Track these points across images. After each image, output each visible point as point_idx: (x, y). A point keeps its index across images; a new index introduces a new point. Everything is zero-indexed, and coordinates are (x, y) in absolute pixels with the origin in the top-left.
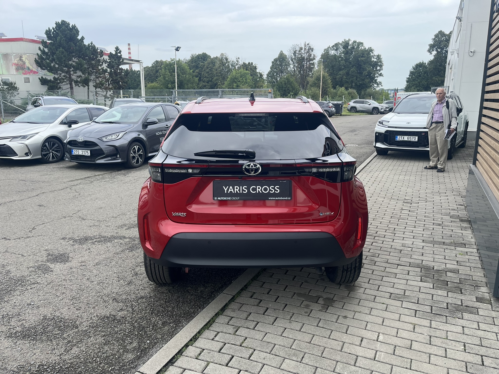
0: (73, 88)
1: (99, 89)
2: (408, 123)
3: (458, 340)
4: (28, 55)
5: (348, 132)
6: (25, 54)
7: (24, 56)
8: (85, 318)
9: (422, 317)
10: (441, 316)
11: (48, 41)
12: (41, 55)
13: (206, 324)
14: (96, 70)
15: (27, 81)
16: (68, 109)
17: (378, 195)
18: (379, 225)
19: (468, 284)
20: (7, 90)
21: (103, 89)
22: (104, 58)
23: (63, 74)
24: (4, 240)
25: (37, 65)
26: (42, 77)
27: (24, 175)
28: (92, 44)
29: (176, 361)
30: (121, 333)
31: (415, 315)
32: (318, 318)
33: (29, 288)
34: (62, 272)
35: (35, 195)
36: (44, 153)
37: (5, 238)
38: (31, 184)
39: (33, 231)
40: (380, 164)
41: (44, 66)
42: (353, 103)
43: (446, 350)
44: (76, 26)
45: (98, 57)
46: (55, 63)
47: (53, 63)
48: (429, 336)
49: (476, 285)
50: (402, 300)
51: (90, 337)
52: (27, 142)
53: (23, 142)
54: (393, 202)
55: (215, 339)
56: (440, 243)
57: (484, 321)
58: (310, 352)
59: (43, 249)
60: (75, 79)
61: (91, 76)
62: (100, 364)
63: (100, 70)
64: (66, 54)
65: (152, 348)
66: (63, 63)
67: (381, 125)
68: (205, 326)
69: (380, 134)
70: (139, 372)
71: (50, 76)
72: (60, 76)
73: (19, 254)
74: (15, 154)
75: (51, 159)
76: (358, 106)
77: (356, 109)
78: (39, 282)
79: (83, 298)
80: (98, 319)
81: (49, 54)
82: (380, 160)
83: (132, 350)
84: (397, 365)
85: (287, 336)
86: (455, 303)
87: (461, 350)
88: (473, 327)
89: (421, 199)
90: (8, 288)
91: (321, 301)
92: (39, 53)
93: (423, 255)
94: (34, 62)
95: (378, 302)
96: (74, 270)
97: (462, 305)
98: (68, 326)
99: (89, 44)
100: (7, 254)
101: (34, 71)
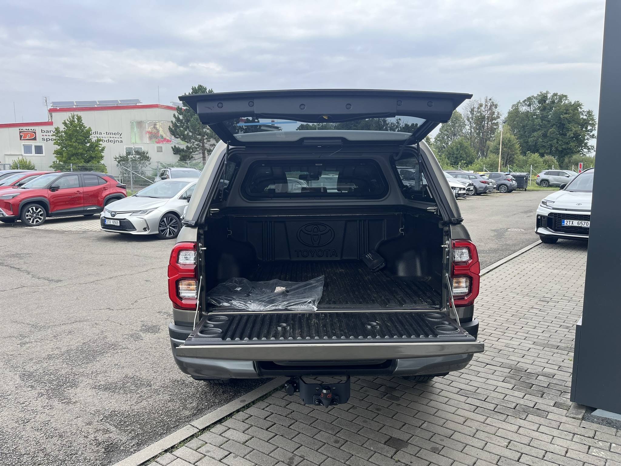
0: (205, 157)
2: (579, 204)
3: (505, 437)
4: (162, 122)
5: (522, 212)
6: (159, 121)
7: (158, 124)
8: (159, 379)
9: (481, 413)
10: (502, 415)
11: (183, 108)
12: (175, 122)
13: (262, 397)
15: (160, 150)
16: (189, 182)
17: (512, 290)
18: (492, 322)
19: (556, 389)
20: (139, 160)
23: (196, 143)
24: (108, 309)
25: (171, 133)
26: (175, 146)
27: (140, 250)
29: (225, 421)
30: (185, 395)
31: (474, 411)
32: (371, 403)
33: (119, 351)
34: (151, 341)
35: (145, 270)
36: (162, 228)
37: (109, 308)
38: (144, 260)
39: (135, 303)
40: (539, 254)
41: (178, 135)
42: (545, 174)
43: (486, 444)
44: (213, 91)
45: (234, 123)
46: (189, 131)
47: (187, 131)
48: (476, 430)
49: (565, 391)
50: (469, 396)
51: (159, 394)
52: (146, 217)
53: (142, 217)
54: (526, 299)
55: (265, 409)
56: (553, 346)
57: (548, 425)
58: (347, 429)
59: (140, 320)
60: (208, 148)
62: (161, 415)
65: (208, 409)
66: (196, 131)
67: (545, 206)
68: (260, 397)
69: (542, 216)
70: (191, 425)
71: (183, 145)
72: (193, 145)
73: (118, 323)
74: (134, 228)
75: (167, 236)
76: (551, 178)
77: (549, 183)
78: (129, 347)
79: (162, 363)
80: (170, 382)
81: (184, 121)
82: (542, 249)
83: (191, 408)
84: (426, 449)
85: (332, 414)
86: (526, 405)
87: (503, 445)
88: (531, 428)
89: (564, 298)
90: (102, 350)
91: (382, 389)
92: (174, 120)
93: (523, 357)
94: (168, 130)
95: (442, 395)
96: (161, 340)
97: (533, 408)
98: (144, 384)
100: (108, 322)
101: (167, 140)
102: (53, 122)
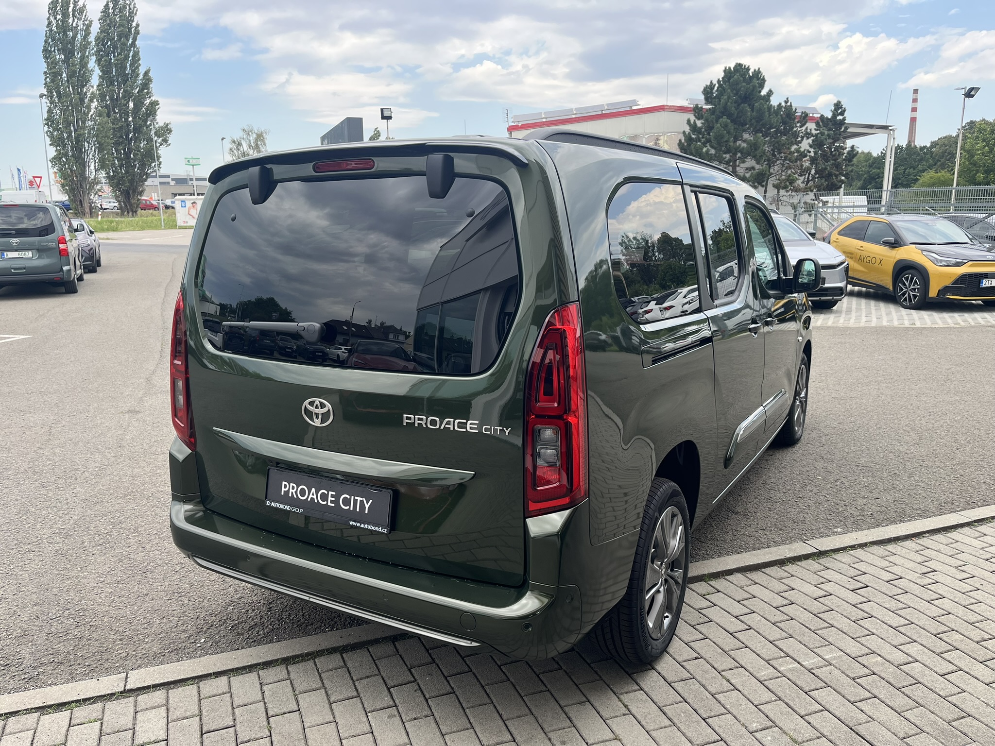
1: (784, 191)
4: (669, 134)
6: (664, 134)
7: (662, 138)
11: (705, 107)
12: (689, 133)
14: (784, 153)
21: (792, 191)
22: (807, 129)
28: (786, 102)
29: (180, 687)
44: (760, 72)
45: (796, 126)
46: (711, 146)
47: (706, 146)
55: (266, 687)
60: (742, 174)
61: (774, 166)
63: (792, 153)
64: (733, 128)
66: (723, 146)
70: (127, 674)
81: (703, 130)
92: (687, 129)
94: (678, 147)
99: (780, 104)
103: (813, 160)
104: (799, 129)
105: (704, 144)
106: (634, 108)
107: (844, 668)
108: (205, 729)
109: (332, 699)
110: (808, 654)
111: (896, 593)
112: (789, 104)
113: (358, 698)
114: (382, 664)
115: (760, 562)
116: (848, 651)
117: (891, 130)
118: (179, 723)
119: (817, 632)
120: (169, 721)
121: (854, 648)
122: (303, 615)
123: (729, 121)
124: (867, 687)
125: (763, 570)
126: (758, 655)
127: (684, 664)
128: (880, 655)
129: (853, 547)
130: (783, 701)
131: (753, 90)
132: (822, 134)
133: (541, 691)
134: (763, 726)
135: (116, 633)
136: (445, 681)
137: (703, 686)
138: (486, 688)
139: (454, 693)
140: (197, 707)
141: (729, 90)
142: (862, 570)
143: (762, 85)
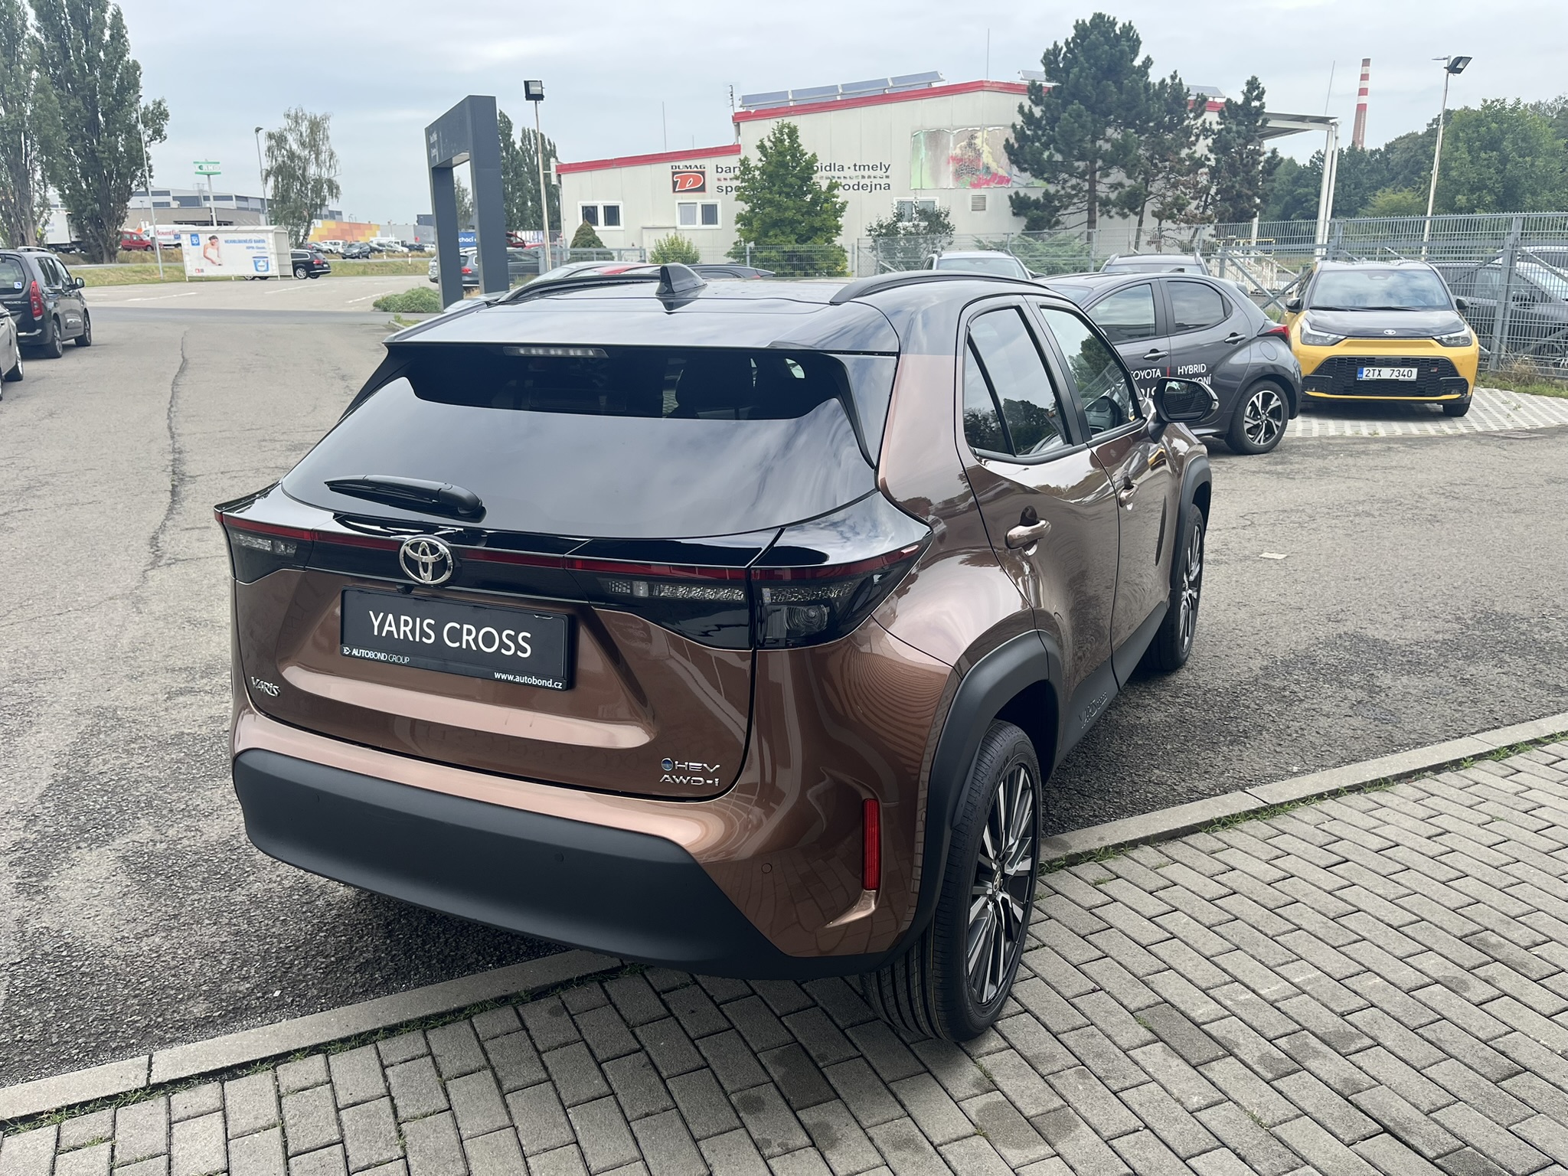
0: (1095, 221)
1: (1170, 221)
4: (990, 129)
6: (983, 128)
7: (979, 134)
11: (1047, 85)
12: (1022, 127)
14: (1170, 161)
15: (979, 205)
20: (925, 232)
21: (1182, 221)
22: (1204, 122)
23: (1074, 181)
25: (1009, 159)
26: (1017, 193)
28: (1173, 78)
29: (243, 1076)
30: (267, 944)
41: (1026, 162)
44: (1131, 27)
45: (1186, 119)
46: (1055, 149)
47: (1049, 149)
51: (216, 924)
55: (390, 1069)
61: (1154, 181)
63: (1181, 161)
64: (1089, 119)
65: (262, 1014)
70: (152, 1057)
72: (1063, 188)
81: (1044, 122)
83: (225, 996)
91: (817, 1113)
92: (1019, 120)
94: (1004, 150)
99: (1164, 80)
101: (1001, 177)
102: (739, 146)
103: (1214, 173)
104: (1193, 123)
105: (1046, 146)
106: (935, 85)
107: (1325, 999)
108: (291, 1150)
109: (506, 1087)
110: (1267, 977)
111: (1392, 870)
112: (1177, 81)
113: (549, 1083)
114: (585, 1021)
115: (1179, 825)
116: (1328, 970)
117: (1332, 124)
118: (247, 1140)
119: (1278, 938)
120: (229, 1137)
121: (1338, 965)
122: (446, 942)
123: (1082, 107)
124: (1364, 1029)
125: (1184, 839)
126: (1190, 981)
127: (1075, 1001)
128: (1378, 975)
129: (1320, 797)
130: (1236, 1057)
131: (1121, 58)
132: (1229, 130)
133: (852, 1058)
134: (1208, 1101)
135: (126, 985)
136: (692, 1048)
137: (1108, 1037)
138: (760, 1055)
139: (708, 1066)
140: (274, 1110)
141: (1082, 59)
142: (1337, 833)
143: (1135, 51)
